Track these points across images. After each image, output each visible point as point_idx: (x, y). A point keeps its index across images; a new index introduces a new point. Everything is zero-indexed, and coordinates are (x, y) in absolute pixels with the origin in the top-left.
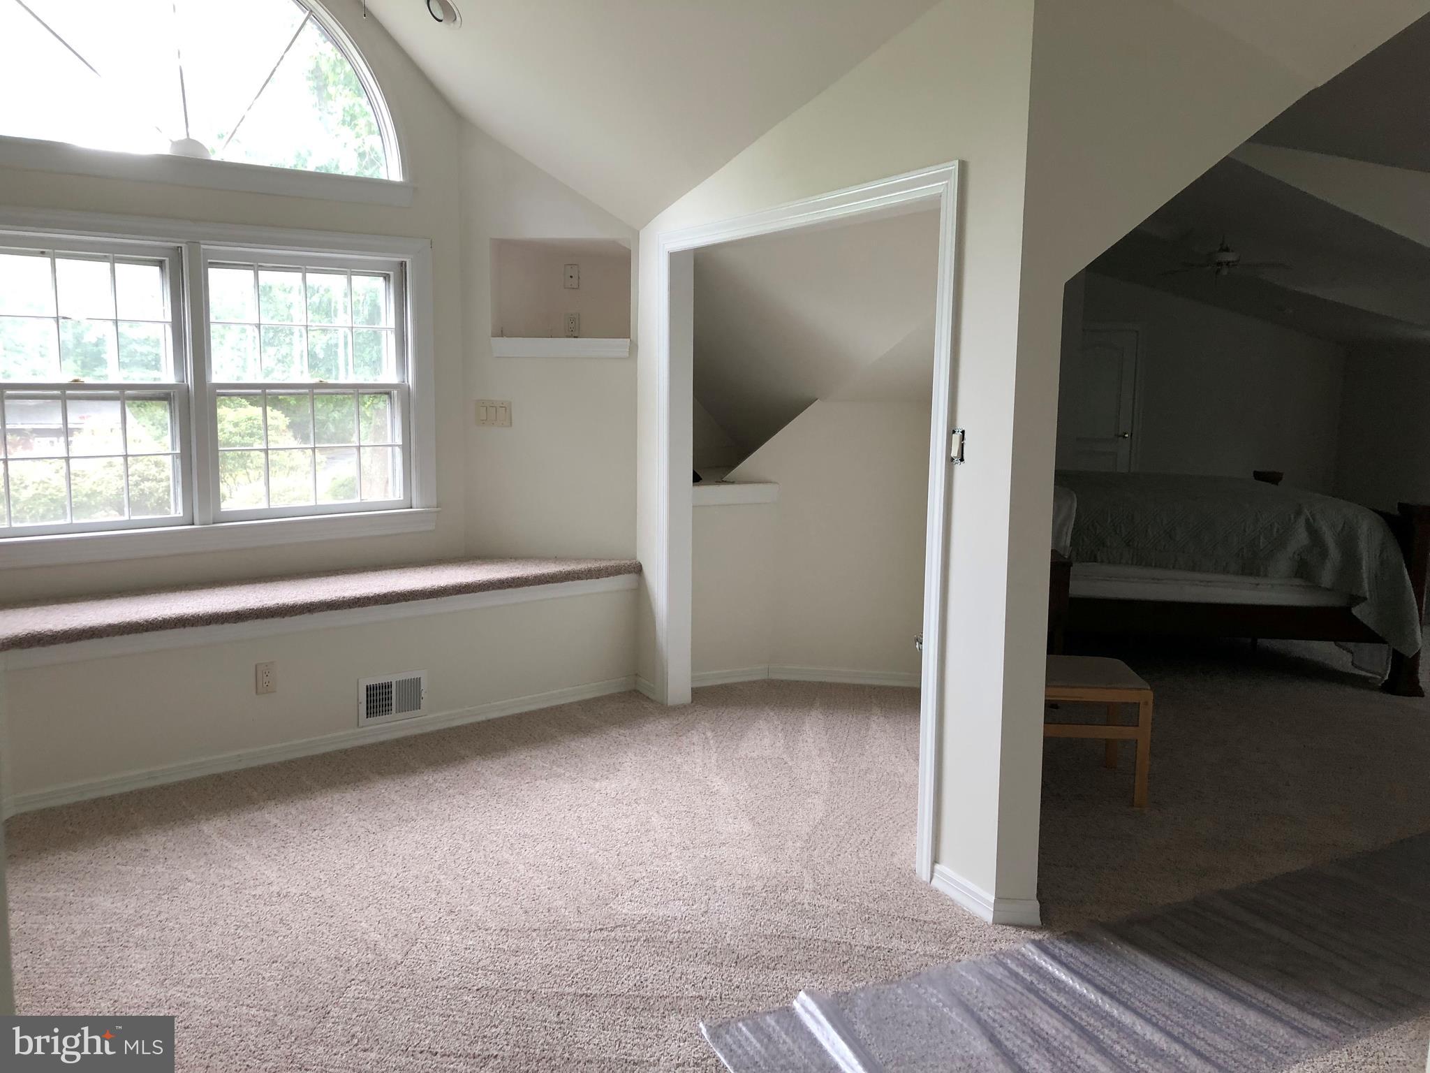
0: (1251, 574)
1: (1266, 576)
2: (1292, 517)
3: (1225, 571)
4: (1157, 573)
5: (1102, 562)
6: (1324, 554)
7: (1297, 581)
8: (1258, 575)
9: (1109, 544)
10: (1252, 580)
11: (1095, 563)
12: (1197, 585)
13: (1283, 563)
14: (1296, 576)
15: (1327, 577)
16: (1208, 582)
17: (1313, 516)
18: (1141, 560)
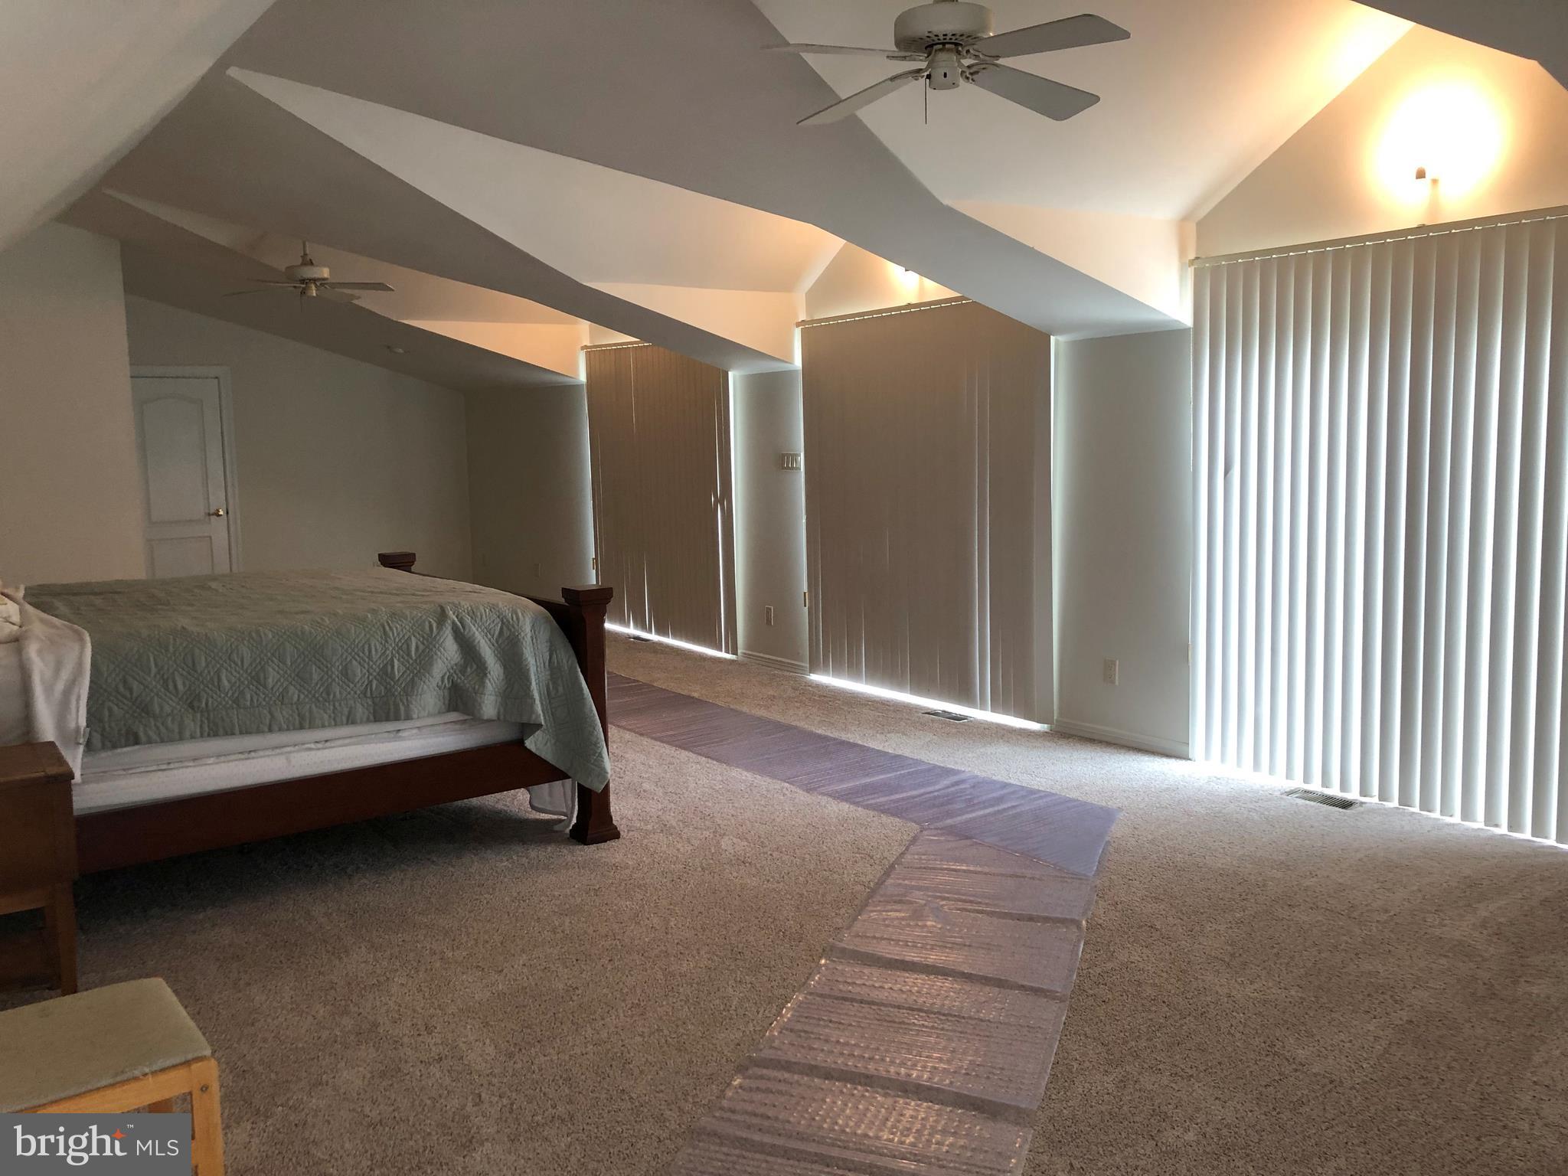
0: (388, 719)
1: (408, 718)
2: (435, 625)
3: (351, 721)
4: (249, 742)
5: (150, 742)
6: (482, 669)
7: (454, 716)
8: (397, 718)
9: (157, 710)
10: (391, 726)
11: (137, 747)
12: (310, 749)
13: (429, 696)
14: (449, 711)
15: (489, 705)
16: (326, 741)
17: (461, 621)
18: (216, 729)
